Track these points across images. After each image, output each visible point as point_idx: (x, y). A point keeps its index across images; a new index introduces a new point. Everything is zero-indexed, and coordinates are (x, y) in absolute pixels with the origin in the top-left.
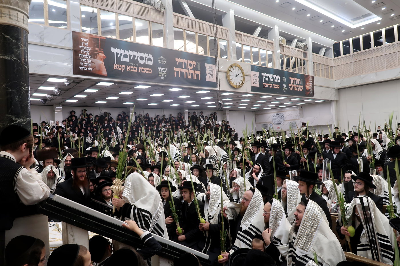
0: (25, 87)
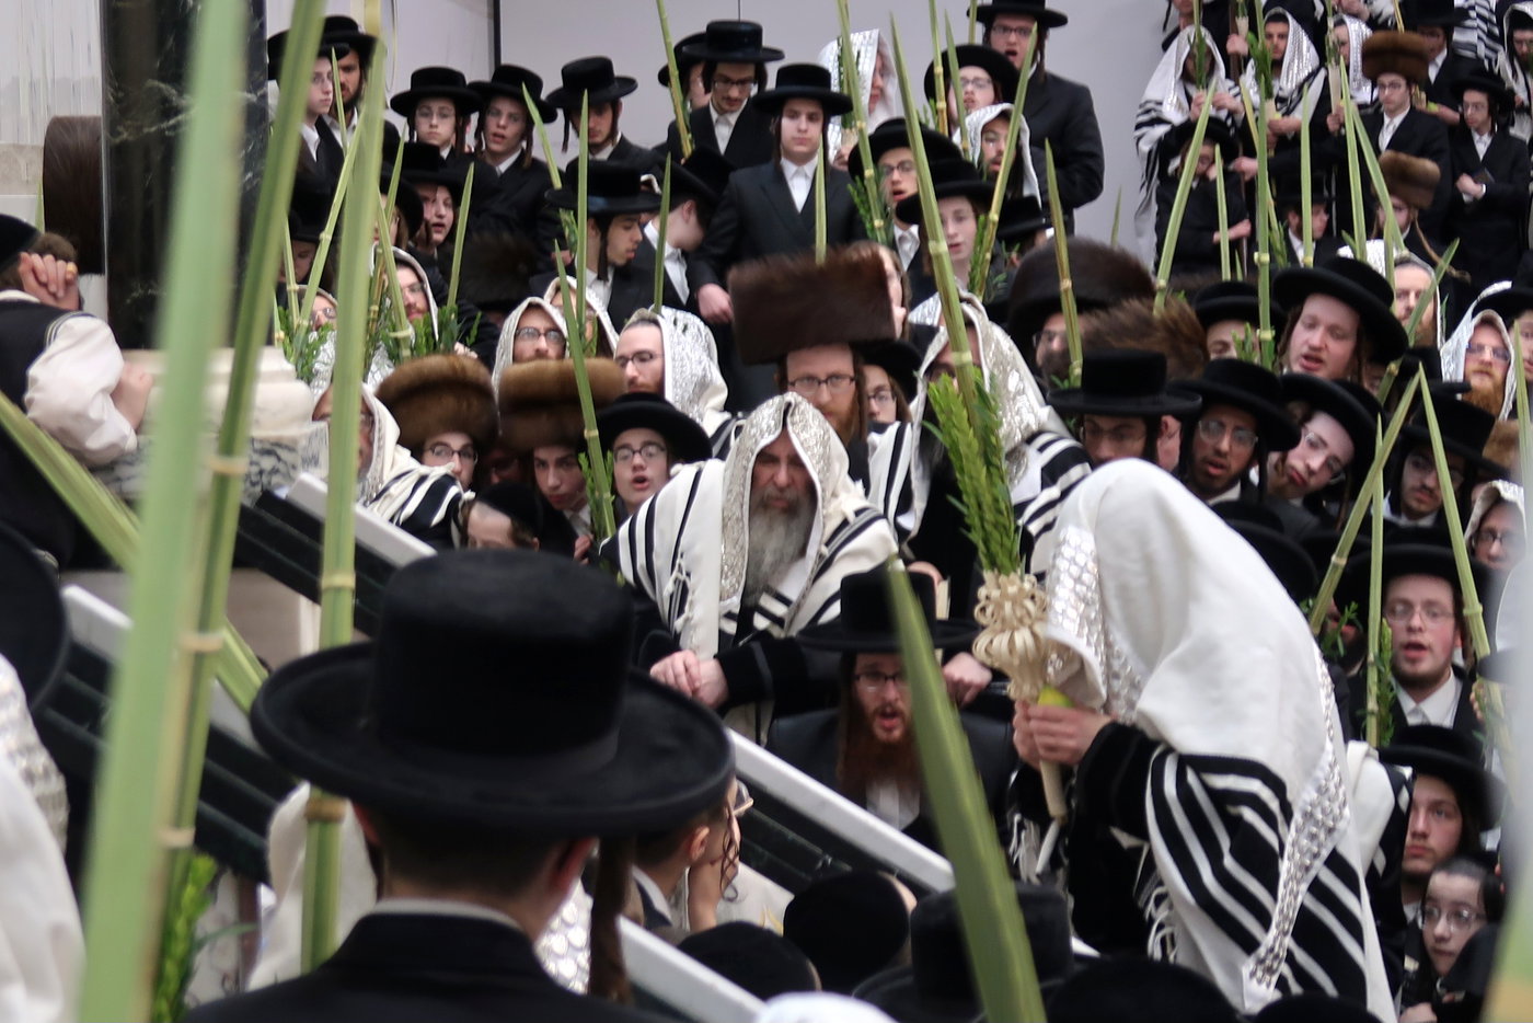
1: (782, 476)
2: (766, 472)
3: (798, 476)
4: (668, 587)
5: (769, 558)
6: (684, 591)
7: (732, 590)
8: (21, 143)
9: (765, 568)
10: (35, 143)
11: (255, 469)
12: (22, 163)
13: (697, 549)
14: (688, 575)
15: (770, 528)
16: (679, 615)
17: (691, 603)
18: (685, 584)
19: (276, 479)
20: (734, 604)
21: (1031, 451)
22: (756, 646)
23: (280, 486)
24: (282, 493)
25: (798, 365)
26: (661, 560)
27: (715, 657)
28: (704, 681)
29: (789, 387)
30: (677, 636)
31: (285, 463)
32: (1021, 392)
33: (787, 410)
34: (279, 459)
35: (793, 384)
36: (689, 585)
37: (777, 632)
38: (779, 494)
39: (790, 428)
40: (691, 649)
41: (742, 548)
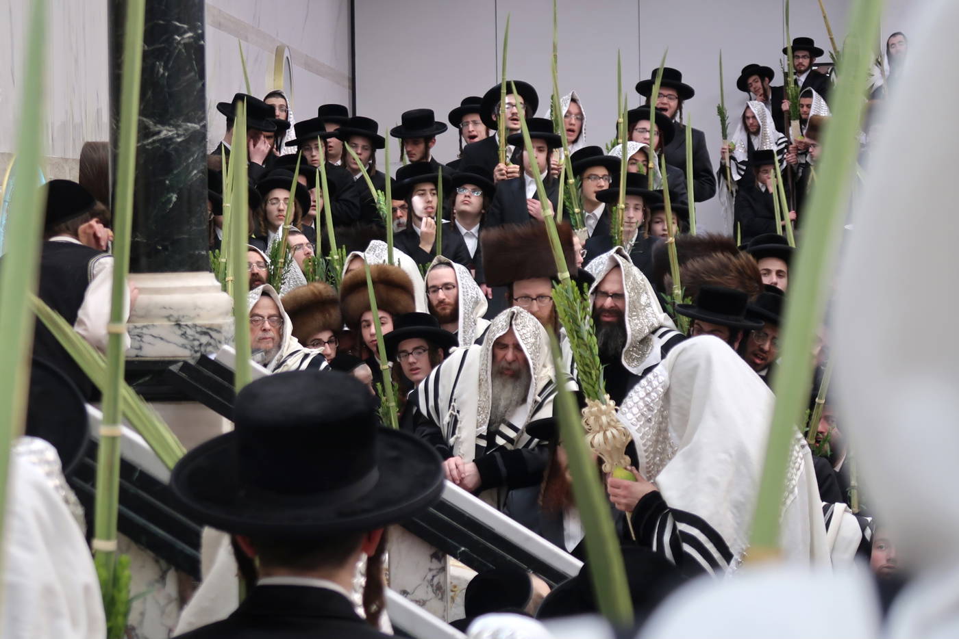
0: (185, 32)
1: (510, 355)
2: (500, 353)
3: (519, 355)
4: (446, 419)
5: (503, 403)
6: (455, 421)
7: (482, 422)
8: (66, 157)
9: (501, 409)
10: (75, 158)
11: (196, 343)
12: (67, 169)
13: (464, 397)
14: (458, 412)
15: (504, 386)
16: (452, 436)
17: (459, 428)
18: (456, 417)
19: (209, 349)
20: (484, 430)
21: (655, 338)
22: (497, 454)
23: (211, 353)
24: (212, 357)
25: (520, 289)
26: (443, 404)
27: (473, 461)
28: (467, 474)
29: (514, 301)
30: (452, 448)
31: (215, 340)
32: (649, 305)
33: (513, 316)
34: (211, 337)
35: (516, 300)
36: (458, 417)
37: (510, 447)
38: (508, 366)
39: (514, 327)
40: (459, 456)
41: (489, 397)
